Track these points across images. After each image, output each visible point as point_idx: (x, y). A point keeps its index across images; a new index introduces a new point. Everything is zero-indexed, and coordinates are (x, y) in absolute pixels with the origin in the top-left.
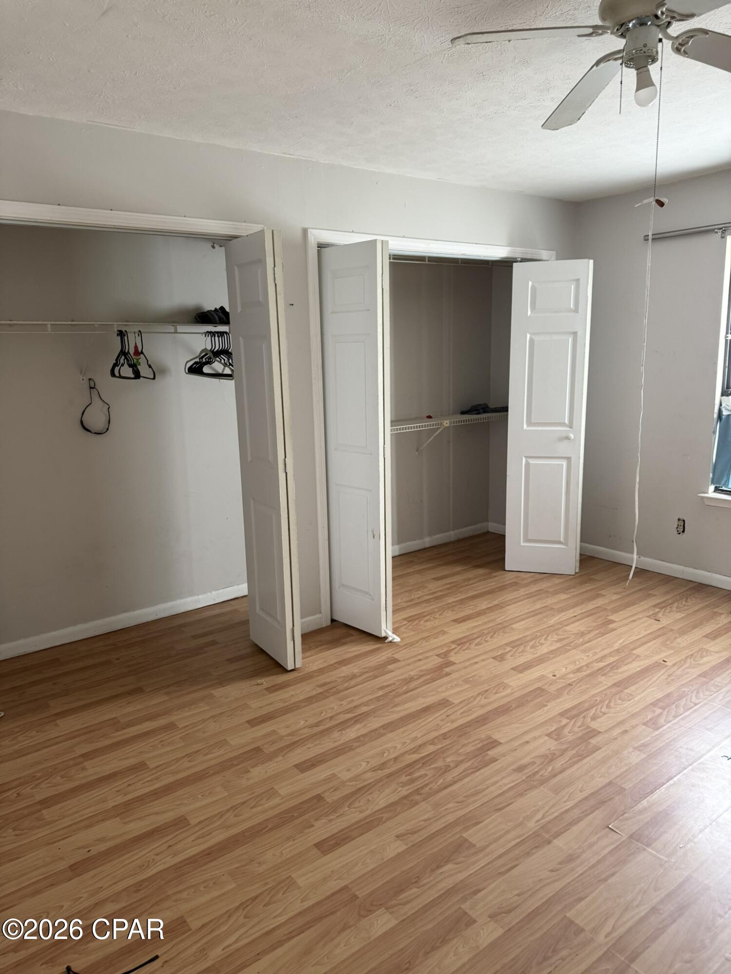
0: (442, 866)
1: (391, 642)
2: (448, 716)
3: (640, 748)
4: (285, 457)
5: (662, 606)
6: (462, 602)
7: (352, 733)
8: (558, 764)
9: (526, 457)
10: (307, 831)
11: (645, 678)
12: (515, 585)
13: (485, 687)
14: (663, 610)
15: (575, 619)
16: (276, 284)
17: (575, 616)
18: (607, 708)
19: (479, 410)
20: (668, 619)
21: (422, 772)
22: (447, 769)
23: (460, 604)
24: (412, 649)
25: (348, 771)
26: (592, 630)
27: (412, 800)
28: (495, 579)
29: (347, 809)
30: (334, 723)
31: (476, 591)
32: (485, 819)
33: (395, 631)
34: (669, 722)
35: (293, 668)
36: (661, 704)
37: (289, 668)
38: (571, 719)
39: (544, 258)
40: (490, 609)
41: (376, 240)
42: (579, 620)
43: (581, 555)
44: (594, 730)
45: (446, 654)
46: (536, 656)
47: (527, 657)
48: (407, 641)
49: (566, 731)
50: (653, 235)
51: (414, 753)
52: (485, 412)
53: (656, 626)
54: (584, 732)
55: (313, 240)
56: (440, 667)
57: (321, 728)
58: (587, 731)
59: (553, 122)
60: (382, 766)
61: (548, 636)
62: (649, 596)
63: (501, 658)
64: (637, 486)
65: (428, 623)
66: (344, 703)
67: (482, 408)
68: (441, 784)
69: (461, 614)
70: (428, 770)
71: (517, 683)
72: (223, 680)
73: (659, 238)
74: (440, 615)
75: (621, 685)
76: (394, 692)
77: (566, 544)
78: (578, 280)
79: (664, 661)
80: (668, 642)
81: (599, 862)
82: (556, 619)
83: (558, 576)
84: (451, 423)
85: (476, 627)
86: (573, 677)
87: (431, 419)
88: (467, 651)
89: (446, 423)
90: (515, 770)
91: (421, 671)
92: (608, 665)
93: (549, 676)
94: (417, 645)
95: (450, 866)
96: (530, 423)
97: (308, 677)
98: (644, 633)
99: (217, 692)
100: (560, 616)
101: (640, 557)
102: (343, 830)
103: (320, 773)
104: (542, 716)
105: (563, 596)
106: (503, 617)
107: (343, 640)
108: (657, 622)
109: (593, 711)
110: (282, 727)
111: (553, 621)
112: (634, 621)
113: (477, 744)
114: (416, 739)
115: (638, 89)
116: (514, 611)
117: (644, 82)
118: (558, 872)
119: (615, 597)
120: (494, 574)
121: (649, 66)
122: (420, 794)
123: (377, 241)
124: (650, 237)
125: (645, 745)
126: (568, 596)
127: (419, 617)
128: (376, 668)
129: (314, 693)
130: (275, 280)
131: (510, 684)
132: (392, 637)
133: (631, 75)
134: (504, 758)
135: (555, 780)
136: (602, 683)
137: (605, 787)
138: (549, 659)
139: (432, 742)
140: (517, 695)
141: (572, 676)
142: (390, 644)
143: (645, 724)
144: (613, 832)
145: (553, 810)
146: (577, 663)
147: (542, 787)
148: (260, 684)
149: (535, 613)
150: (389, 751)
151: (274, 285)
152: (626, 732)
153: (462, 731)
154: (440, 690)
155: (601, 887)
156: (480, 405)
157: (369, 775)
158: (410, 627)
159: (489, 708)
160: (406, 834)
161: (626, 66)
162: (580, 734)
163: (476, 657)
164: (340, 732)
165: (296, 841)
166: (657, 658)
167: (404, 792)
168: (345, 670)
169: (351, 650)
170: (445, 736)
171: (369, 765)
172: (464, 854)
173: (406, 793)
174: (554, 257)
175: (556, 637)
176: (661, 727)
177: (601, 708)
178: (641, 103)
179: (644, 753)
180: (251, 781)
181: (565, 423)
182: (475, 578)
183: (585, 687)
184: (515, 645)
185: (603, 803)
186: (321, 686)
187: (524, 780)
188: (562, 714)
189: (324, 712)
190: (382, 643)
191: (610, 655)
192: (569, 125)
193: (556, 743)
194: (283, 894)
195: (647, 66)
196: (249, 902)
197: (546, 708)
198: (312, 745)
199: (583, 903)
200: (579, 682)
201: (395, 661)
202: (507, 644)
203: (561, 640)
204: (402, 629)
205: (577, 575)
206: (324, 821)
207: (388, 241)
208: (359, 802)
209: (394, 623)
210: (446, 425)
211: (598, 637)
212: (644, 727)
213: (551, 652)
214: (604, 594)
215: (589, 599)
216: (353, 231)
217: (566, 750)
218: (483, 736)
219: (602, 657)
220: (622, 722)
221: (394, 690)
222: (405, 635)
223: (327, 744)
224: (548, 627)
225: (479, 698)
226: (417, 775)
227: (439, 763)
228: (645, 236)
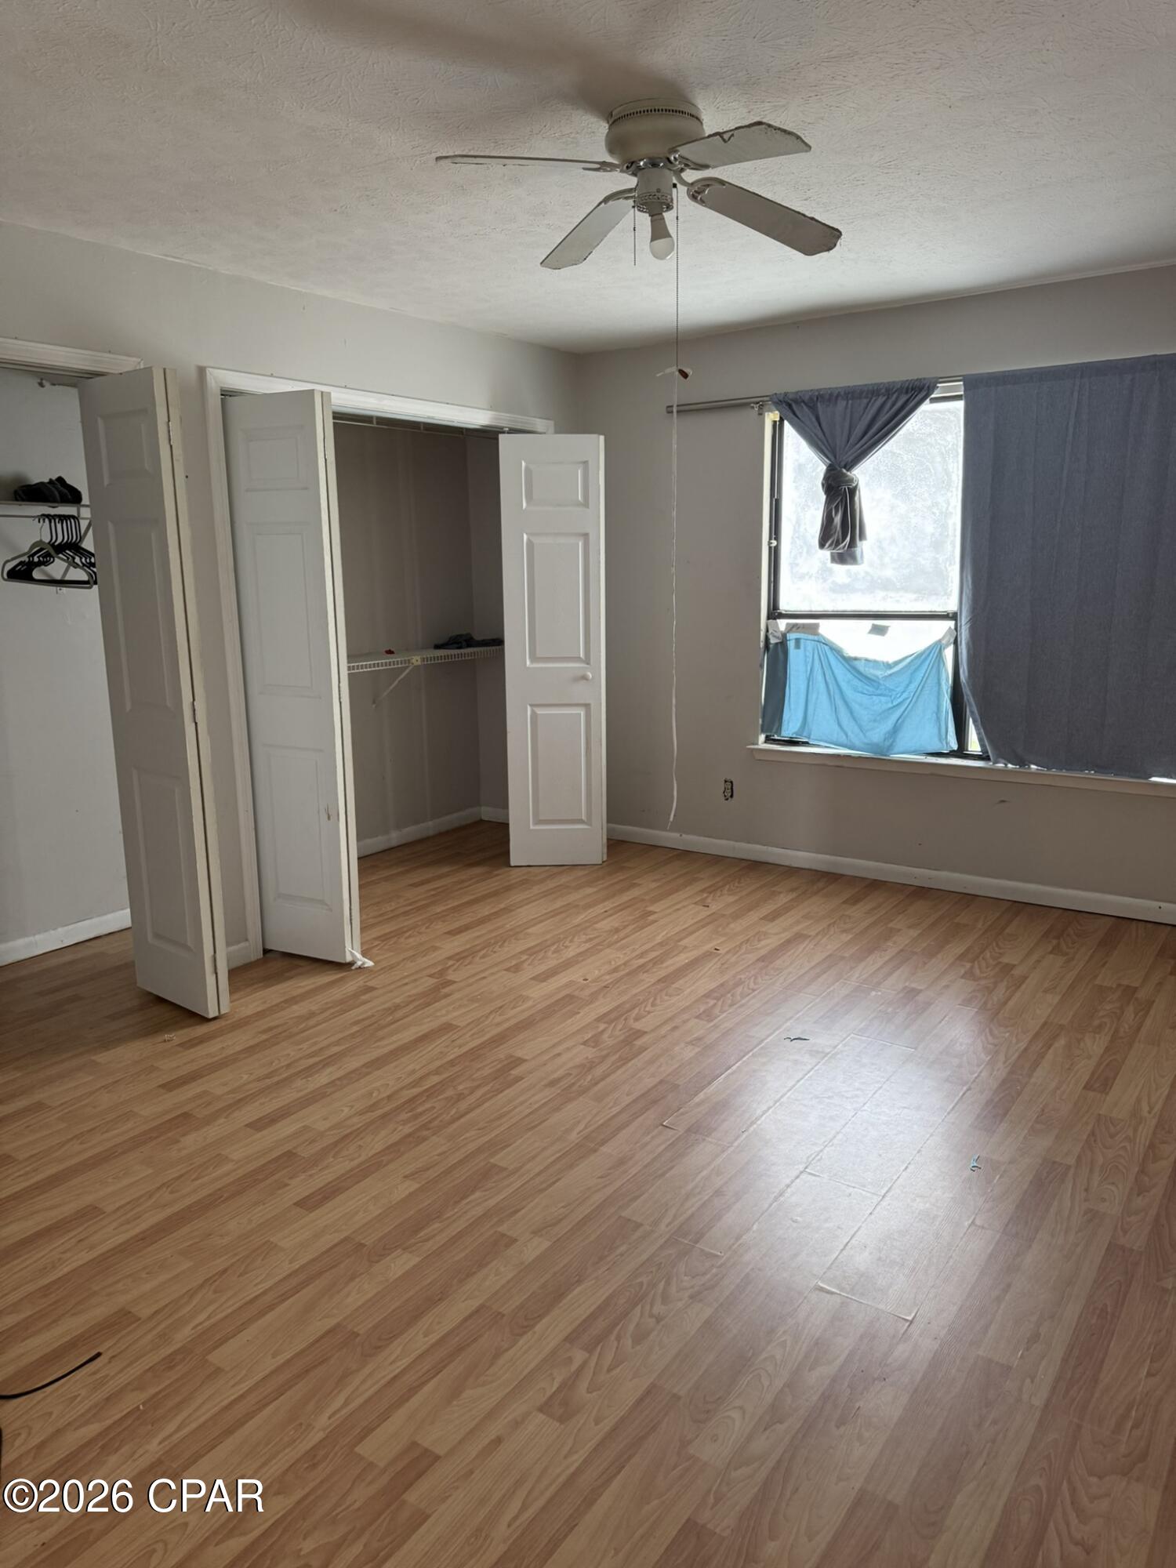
0: (468, 1196)
1: (360, 967)
2: (453, 1041)
3: (694, 1043)
4: (194, 700)
5: (712, 890)
6: (455, 909)
7: (323, 1078)
8: (599, 1071)
9: (531, 705)
10: (280, 1192)
11: (694, 970)
12: (525, 883)
13: (499, 1003)
14: (712, 895)
15: (607, 914)
16: (171, 446)
17: (606, 911)
18: (652, 1006)
19: (461, 642)
20: (720, 903)
21: (428, 1105)
22: (460, 1097)
23: (453, 913)
24: (393, 973)
25: (324, 1119)
26: (628, 925)
27: (418, 1137)
28: (498, 878)
29: (332, 1160)
30: (292, 1071)
31: (473, 894)
32: (514, 1142)
33: (364, 954)
34: (725, 1011)
35: (217, 1014)
36: (716, 995)
37: (211, 1015)
38: (610, 1022)
39: (539, 430)
40: (497, 914)
41: (313, 390)
42: (611, 915)
43: (608, 839)
44: (639, 1031)
45: (442, 973)
46: (561, 961)
47: (552, 962)
48: (384, 964)
49: (605, 1036)
50: (678, 406)
51: (413, 1087)
52: (469, 646)
53: (705, 913)
54: (627, 1034)
55: (214, 385)
56: (436, 989)
57: (276, 1079)
58: (631, 1032)
59: (555, 260)
60: (372, 1108)
61: (574, 937)
62: (695, 880)
63: (516, 969)
64: (674, 709)
65: (411, 940)
66: (305, 1046)
67: (465, 641)
68: (454, 1114)
69: (457, 925)
70: (435, 1102)
71: (539, 994)
72: (107, 1042)
73: (685, 410)
74: (427, 928)
75: (668, 980)
76: (376, 1025)
77: (589, 822)
78: (585, 463)
79: (716, 949)
80: (720, 929)
81: (654, 1159)
82: (582, 917)
83: (580, 867)
84: (423, 660)
85: (478, 937)
86: (609, 979)
87: (392, 655)
88: (469, 967)
89: (416, 660)
90: (546, 1086)
91: (410, 996)
92: (650, 961)
93: (579, 980)
94: (398, 967)
95: (477, 1194)
96: (534, 659)
97: (243, 1023)
98: (692, 922)
99: (102, 1058)
100: (587, 913)
101: (681, 835)
102: (329, 1183)
103: (286, 1128)
104: (574, 1024)
105: (589, 890)
106: (513, 922)
107: (287, 974)
108: (706, 908)
109: (636, 1011)
110: (217, 1085)
111: (580, 918)
112: (678, 909)
113: (495, 1066)
114: (413, 1072)
115: (652, 240)
116: (524, 914)
117: (659, 232)
118: (608, 1178)
119: (654, 885)
120: (496, 872)
121: (664, 214)
122: (429, 1129)
123: (315, 392)
124: (675, 410)
125: (699, 1039)
126: (595, 890)
127: (398, 933)
128: (342, 1002)
129: (257, 1040)
130: (170, 440)
131: (532, 995)
132: (361, 960)
133: (644, 220)
134: (531, 1075)
135: (596, 1089)
136: (643, 980)
137: (655, 1086)
138: (577, 962)
139: (437, 1072)
140: (539, 1007)
141: (607, 977)
142: (359, 971)
143: (697, 1017)
144: (668, 1129)
145: (598, 1119)
146: (613, 963)
147: (581, 1099)
148: (168, 1041)
149: (555, 913)
150: (378, 1090)
151: (169, 447)
152: (675, 1028)
153: (474, 1054)
154: (438, 1014)
155: (659, 1182)
156: (461, 636)
157: (355, 1120)
158: (386, 947)
159: (506, 1025)
160: (417, 1173)
161: (639, 210)
162: (622, 1038)
163: (483, 971)
164: (304, 1080)
165: (267, 1205)
166: (708, 947)
167: (407, 1129)
168: (298, 1009)
169: (302, 984)
170: (452, 1063)
171: (353, 1110)
172: (494, 1180)
173: (411, 1130)
174: (552, 429)
175: (584, 938)
176: (716, 1018)
177: (645, 1007)
178: (659, 256)
179: (699, 1047)
180: (184, 1152)
181: (580, 658)
182: (471, 879)
183: (625, 987)
184: (531, 952)
185: (655, 1102)
186: (265, 1031)
187: (558, 1094)
188: (599, 1019)
189: (277, 1062)
190: (348, 971)
191: (652, 949)
192: (573, 265)
193: (595, 1049)
194: (263, 1260)
195: (661, 214)
196: (217, 1277)
197: (578, 1016)
198: (268, 1099)
199: (639, 1201)
200: (616, 983)
201: (372, 989)
202: (522, 953)
203: (591, 940)
204: (375, 951)
205: (605, 864)
206: (303, 1177)
207: (330, 393)
208: (348, 1150)
209: (362, 944)
210: (416, 664)
211: (636, 932)
212: (697, 1020)
213: (580, 954)
214: (640, 882)
215: (622, 891)
216: (272, 374)
217: (608, 1055)
218: (502, 1056)
219: (642, 953)
220: (671, 1019)
221: (376, 1022)
222: (377, 959)
223: (288, 1096)
224: (574, 927)
225: (492, 1017)
226: (420, 1110)
227: (450, 1093)
228: (668, 407)
